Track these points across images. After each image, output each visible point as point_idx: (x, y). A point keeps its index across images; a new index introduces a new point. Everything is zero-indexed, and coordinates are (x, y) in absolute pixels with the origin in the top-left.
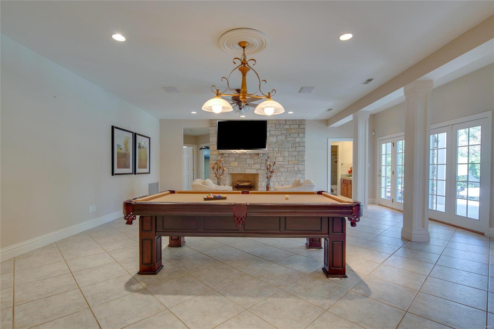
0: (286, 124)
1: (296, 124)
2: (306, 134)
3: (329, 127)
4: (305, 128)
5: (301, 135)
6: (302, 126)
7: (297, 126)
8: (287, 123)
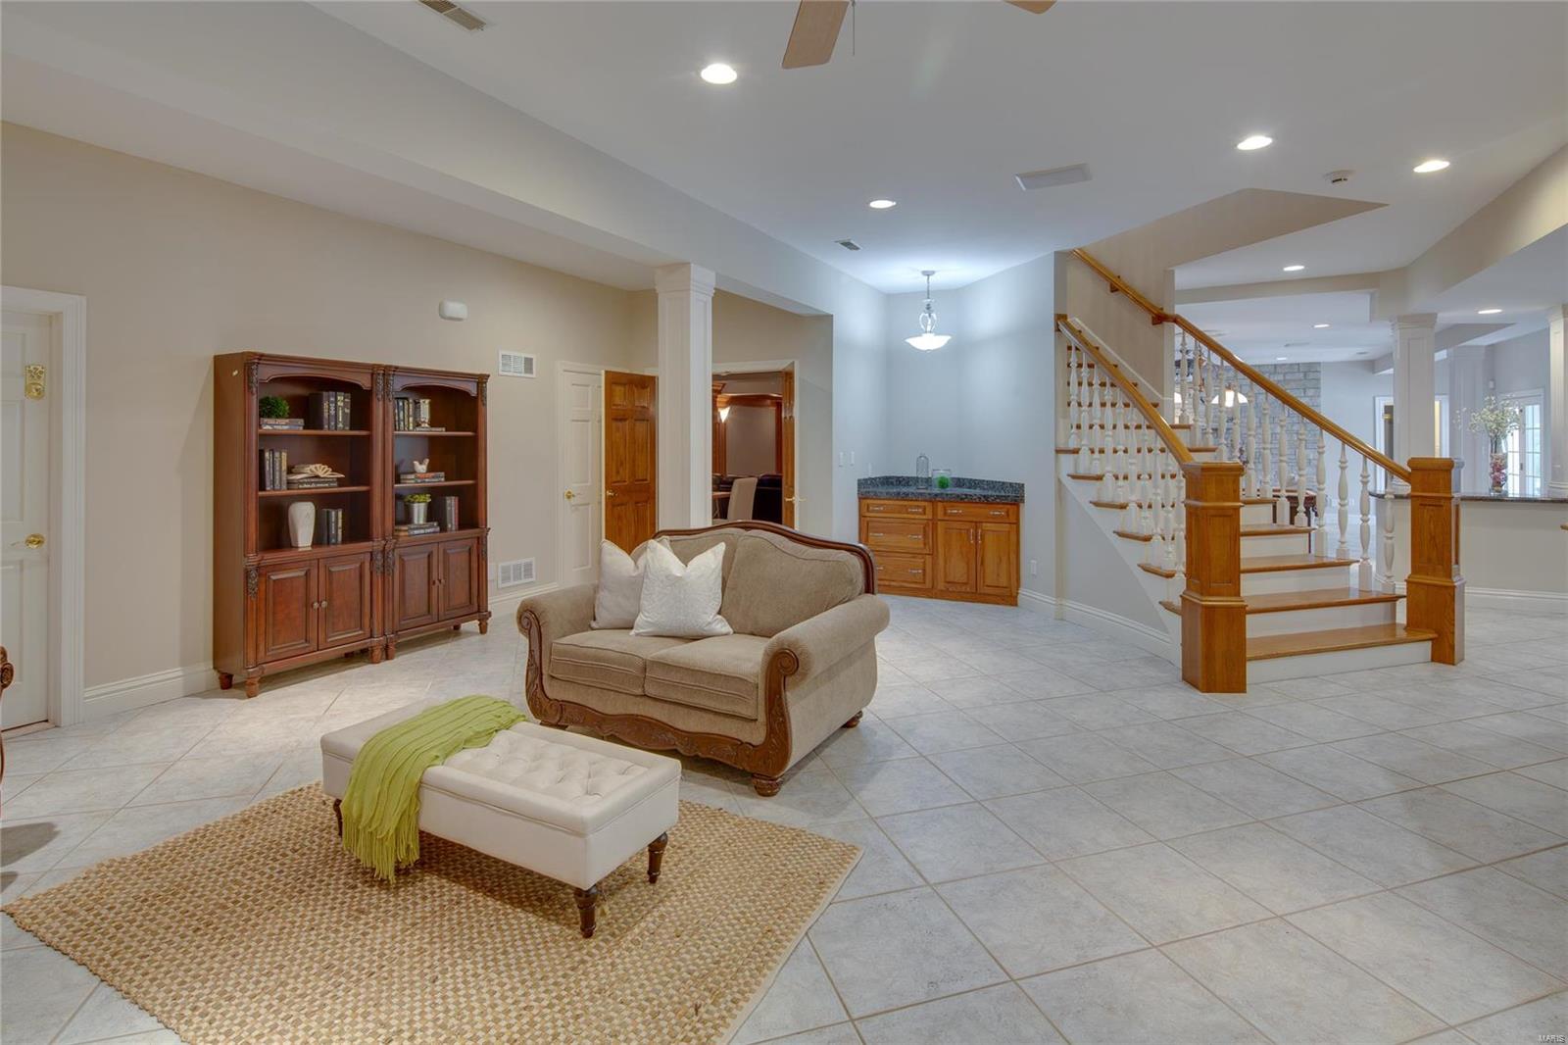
0: (1275, 373)
1: (1299, 372)
2: (1322, 390)
3: (1376, 375)
4: (1318, 380)
5: (1310, 392)
6: (1311, 376)
7: (1302, 375)
8: (1279, 370)
